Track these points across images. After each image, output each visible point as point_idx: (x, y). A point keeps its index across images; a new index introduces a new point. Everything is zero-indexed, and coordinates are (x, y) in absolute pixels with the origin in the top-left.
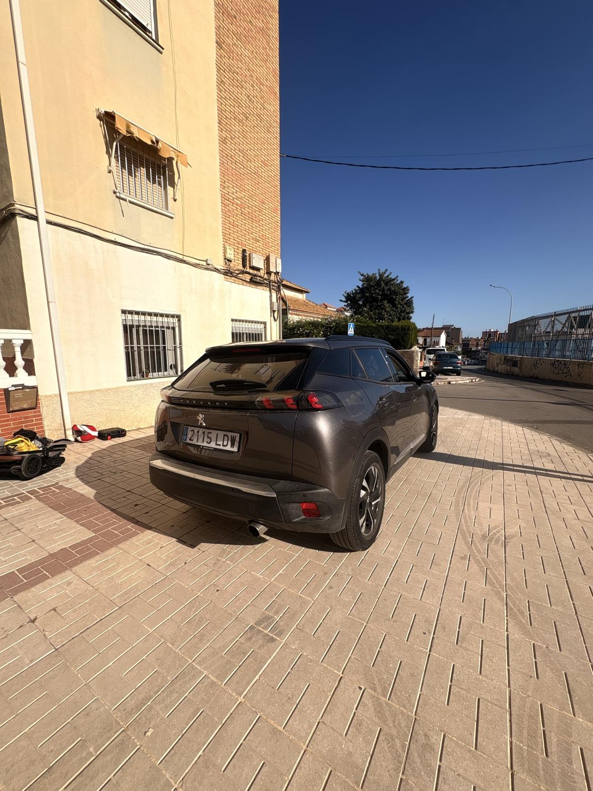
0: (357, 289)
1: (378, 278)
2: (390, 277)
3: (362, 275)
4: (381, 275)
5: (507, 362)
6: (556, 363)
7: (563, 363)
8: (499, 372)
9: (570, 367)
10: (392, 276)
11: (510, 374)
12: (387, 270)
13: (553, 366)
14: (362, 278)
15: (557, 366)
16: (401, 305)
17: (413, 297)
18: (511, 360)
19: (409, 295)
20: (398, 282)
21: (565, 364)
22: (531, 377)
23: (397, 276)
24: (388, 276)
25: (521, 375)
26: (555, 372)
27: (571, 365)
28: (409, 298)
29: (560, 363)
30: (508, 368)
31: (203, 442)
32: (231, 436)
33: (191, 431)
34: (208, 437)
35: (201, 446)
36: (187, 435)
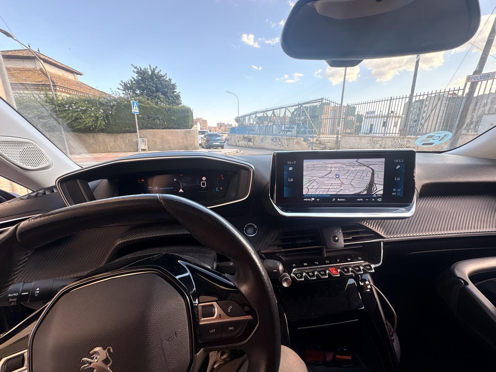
0: (133, 80)
1: (150, 73)
2: (160, 73)
3: (136, 68)
4: (153, 72)
5: (245, 140)
6: (274, 139)
7: (278, 139)
8: (240, 145)
9: (282, 141)
10: (162, 73)
11: (248, 146)
12: (156, 67)
13: (273, 141)
14: (136, 70)
15: (275, 140)
16: (172, 97)
17: (180, 92)
18: (247, 138)
19: (177, 90)
20: (167, 79)
21: (279, 140)
22: (261, 148)
23: (166, 74)
24: (158, 73)
25: (254, 147)
26: (274, 144)
27: (283, 140)
28: (177, 93)
29: (277, 139)
30: (246, 143)
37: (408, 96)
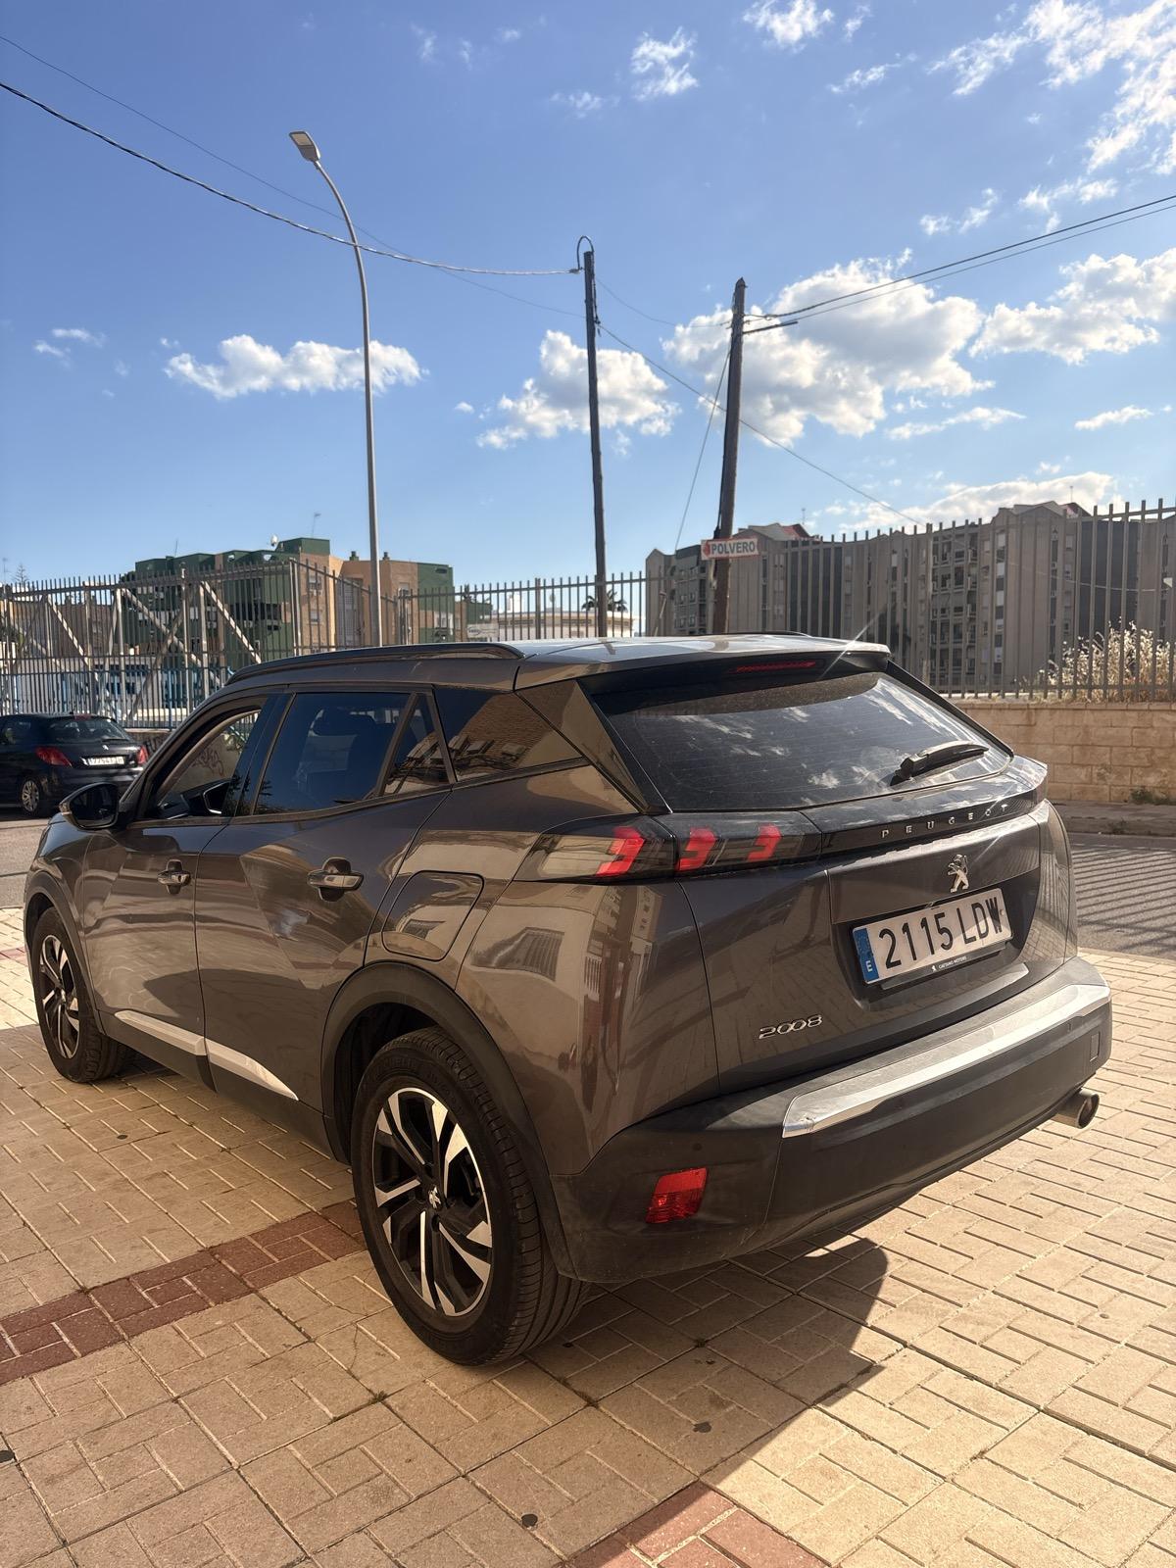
31: (933, 953)
32: (987, 901)
33: (881, 936)
34: (942, 931)
35: (931, 966)
36: (870, 955)
37: (592, 580)
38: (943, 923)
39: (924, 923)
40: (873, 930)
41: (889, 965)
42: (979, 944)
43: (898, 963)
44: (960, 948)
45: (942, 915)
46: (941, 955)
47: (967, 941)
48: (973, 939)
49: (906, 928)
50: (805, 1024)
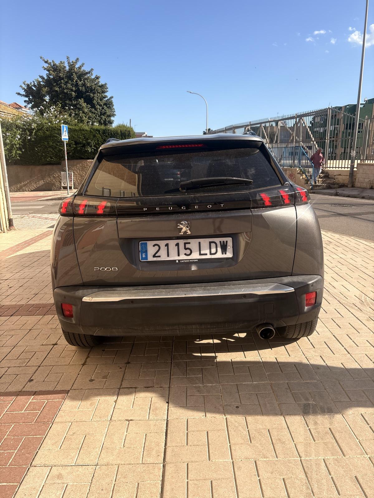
1: (67, 68)
2: (82, 69)
3: (46, 62)
10: (86, 68)
14: (46, 65)
17: (112, 97)
20: (93, 77)
28: (108, 97)
31: (179, 255)
32: (220, 242)
33: (154, 246)
34: (186, 249)
35: (176, 260)
36: (146, 252)
38: (187, 246)
39: (177, 245)
40: (150, 244)
41: (154, 256)
42: (209, 256)
43: (160, 256)
44: (195, 256)
45: (189, 243)
46: (183, 257)
47: (200, 254)
48: (206, 254)
49: (167, 245)
50: (111, 269)
